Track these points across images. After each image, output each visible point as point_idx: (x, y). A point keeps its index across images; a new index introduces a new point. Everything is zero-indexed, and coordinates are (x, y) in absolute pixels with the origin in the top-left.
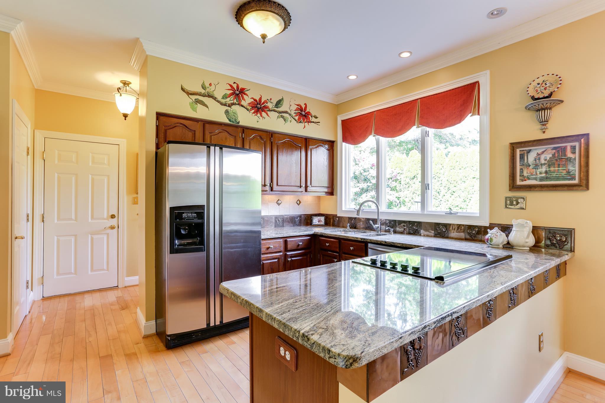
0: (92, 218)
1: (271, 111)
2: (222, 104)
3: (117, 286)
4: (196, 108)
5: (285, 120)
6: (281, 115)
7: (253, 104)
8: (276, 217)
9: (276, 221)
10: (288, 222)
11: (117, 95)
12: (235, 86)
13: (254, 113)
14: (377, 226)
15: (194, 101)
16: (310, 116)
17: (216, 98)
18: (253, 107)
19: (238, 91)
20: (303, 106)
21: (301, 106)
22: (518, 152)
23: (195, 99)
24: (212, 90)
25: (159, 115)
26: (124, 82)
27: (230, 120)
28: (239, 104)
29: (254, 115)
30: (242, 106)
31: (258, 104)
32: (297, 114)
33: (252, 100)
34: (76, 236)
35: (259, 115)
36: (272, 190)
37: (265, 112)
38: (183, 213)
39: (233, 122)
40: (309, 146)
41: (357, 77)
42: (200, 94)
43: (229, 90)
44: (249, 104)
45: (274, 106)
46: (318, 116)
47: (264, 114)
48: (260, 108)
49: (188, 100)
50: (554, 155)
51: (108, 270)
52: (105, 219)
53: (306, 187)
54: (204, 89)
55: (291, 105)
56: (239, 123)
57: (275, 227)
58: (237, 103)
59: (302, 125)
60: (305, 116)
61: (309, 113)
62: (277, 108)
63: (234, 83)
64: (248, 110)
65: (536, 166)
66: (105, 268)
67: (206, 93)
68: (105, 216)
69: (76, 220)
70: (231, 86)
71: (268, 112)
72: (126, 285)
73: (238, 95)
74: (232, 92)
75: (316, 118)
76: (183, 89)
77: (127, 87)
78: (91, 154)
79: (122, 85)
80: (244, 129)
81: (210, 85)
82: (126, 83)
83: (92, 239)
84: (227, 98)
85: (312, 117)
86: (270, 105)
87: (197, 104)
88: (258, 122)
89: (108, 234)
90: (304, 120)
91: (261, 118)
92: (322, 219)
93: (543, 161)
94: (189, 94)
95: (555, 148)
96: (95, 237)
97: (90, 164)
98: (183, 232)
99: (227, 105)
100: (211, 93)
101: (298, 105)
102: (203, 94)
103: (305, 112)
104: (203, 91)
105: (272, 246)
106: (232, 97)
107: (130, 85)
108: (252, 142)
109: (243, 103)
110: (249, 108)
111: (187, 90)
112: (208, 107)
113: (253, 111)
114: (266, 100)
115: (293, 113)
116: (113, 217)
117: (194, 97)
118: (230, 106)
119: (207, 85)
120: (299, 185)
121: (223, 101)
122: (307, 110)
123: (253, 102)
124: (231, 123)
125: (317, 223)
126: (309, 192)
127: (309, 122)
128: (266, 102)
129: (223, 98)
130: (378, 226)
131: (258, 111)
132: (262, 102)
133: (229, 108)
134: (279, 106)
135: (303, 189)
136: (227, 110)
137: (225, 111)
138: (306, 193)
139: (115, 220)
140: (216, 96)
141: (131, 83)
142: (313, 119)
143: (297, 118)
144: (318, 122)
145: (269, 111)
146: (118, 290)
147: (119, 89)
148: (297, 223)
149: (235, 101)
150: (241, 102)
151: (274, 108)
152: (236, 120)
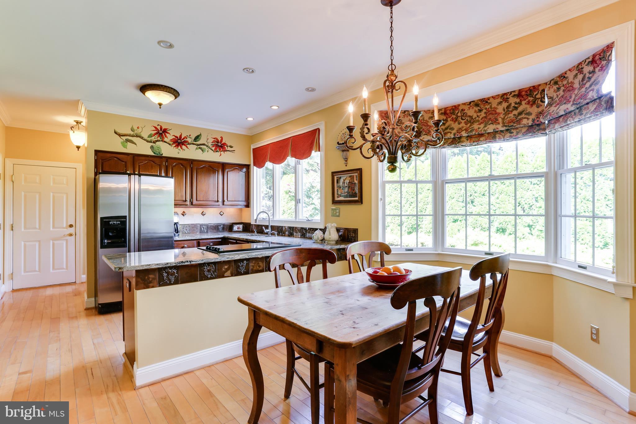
0: (54, 227)
1: (190, 144)
2: (148, 141)
3: (75, 282)
4: (127, 145)
5: (202, 151)
6: (199, 147)
7: (174, 140)
8: (201, 225)
9: (201, 228)
10: (212, 229)
11: (71, 132)
12: (159, 128)
13: (175, 146)
14: (267, 230)
15: (125, 140)
16: (226, 146)
17: (143, 137)
18: (174, 143)
19: (161, 130)
20: (220, 139)
21: (217, 139)
22: (335, 177)
23: (126, 139)
24: (139, 132)
25: (97, 152)
26: (77, 121)
27: (154, 153)
28: (162, 141)
29: (175, 148)
30: (165, 142)
31: (178, 140)
32: (213, 146)
33: (174, 137)
34: (39, 241)
35: (179, 148)
36: (192, 204)
37: (184, 145)
38: (110, 221)
39: (157, 154)
40: (226, 169)
41: (254, 119)
42: (130, 135)
43: (153, 130)
44: (171, 140)
45: (193, 140)
46: (233, 146)
47: (184, 147)
48: (180, 143)
49: (119, 140)
50: (350, 181)
51: (67, 269)
52: (64, 228)
53: (223, 201)
54: (133, 131)
55: (208, 139)
56: (162, 154)
57: (200, 233)
58: (160, 140)
59: (218, 154)
60: (221, 146)
61: (225, 144)
62: (196, 141)
63: (158, 125)
64: (170, 144)
65: (344, 187)
66: (65, 267)
67: (135, 134)
68: (65, 225)
69: (40, 229)
70: (155, 127)
71: (188, 146)
72: (83, 281)
73: (161, 134)
74: (156, 132)
75: (232, 147)
76: (115, 133)
77: (80, 125)
78: (52, 177)
79: (76, 124)
80: (168, 159)
81: (138, 128)
82: (78, 122)
83: (53, 244)
84: (152, 137)
85: (227, 147)
86: (189, 140)
87: (127, 143)
88: (178, 153)
89: (67, 240)
90: (220, 150)
91: (181, 150)
92: (241, 226)
93: (346, 185)
94: (120, 135)
95: (350, 176)
96: (56, 242)
97: (52, 184)
98: (110, 234)
99: (152, 142)
100: (139, 134)
101: (214, 139)
102: (132, 135)
103: (221, 143)
104: (132, 133)
105: (186, 246)
106: (156, 136)
107: (82, 124)
108: (174, 168)
109: (166, 139)
110: (171, 143)
111: (119, 133)
112: (136, 144)
113: (174, 145)
114: (186, 136)
115: (210, 145)
116: (71, 226)
117: (124, 138)
118: (154, 142)
119: (135, 128)
120: (217, 200)
121: (149, 139)
122: (223, 142)
123: (174, 138)
124: (156, 155)
125: (237, 230)
126: (225, 205)
127: (225, 151)
128: (185, 138)
129: (149, 137)
130: (269, 230)
131: (179, 145)
132: (182, 138)
133: (154, 144)
134: (198, 140)
135: (220, 203)
136: (152, 146)
137: (151, 146)
138: (223, 206)
139: (73, 229)
140: (143, 136)
141: (82, 122)
142: (229, 149)
143: (213, 148)
144: (233, 151)
145: (188, 144)
146: (75, 285)
147: (72, 128)
148: (221, 229)
149: (159, 138)
150: (164, 139)
151: (193, 142)
152: (159, 153)
